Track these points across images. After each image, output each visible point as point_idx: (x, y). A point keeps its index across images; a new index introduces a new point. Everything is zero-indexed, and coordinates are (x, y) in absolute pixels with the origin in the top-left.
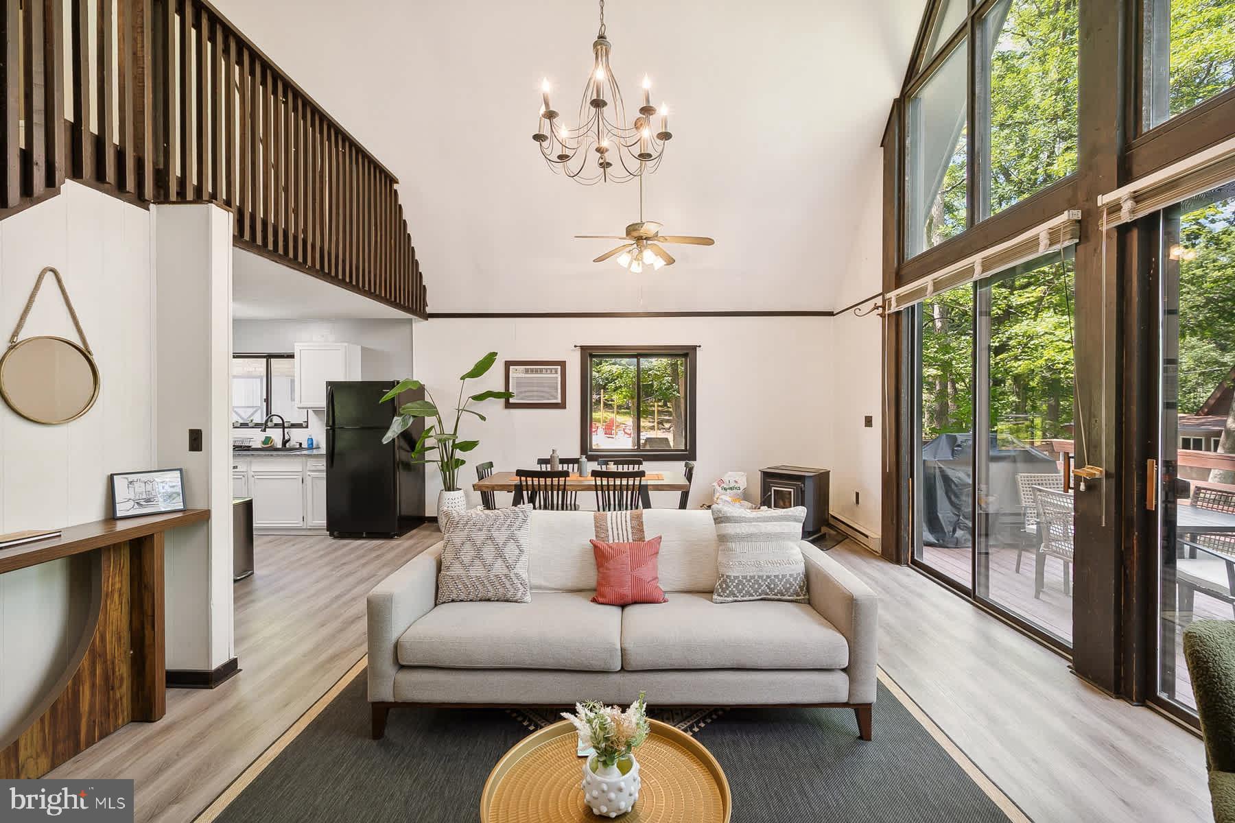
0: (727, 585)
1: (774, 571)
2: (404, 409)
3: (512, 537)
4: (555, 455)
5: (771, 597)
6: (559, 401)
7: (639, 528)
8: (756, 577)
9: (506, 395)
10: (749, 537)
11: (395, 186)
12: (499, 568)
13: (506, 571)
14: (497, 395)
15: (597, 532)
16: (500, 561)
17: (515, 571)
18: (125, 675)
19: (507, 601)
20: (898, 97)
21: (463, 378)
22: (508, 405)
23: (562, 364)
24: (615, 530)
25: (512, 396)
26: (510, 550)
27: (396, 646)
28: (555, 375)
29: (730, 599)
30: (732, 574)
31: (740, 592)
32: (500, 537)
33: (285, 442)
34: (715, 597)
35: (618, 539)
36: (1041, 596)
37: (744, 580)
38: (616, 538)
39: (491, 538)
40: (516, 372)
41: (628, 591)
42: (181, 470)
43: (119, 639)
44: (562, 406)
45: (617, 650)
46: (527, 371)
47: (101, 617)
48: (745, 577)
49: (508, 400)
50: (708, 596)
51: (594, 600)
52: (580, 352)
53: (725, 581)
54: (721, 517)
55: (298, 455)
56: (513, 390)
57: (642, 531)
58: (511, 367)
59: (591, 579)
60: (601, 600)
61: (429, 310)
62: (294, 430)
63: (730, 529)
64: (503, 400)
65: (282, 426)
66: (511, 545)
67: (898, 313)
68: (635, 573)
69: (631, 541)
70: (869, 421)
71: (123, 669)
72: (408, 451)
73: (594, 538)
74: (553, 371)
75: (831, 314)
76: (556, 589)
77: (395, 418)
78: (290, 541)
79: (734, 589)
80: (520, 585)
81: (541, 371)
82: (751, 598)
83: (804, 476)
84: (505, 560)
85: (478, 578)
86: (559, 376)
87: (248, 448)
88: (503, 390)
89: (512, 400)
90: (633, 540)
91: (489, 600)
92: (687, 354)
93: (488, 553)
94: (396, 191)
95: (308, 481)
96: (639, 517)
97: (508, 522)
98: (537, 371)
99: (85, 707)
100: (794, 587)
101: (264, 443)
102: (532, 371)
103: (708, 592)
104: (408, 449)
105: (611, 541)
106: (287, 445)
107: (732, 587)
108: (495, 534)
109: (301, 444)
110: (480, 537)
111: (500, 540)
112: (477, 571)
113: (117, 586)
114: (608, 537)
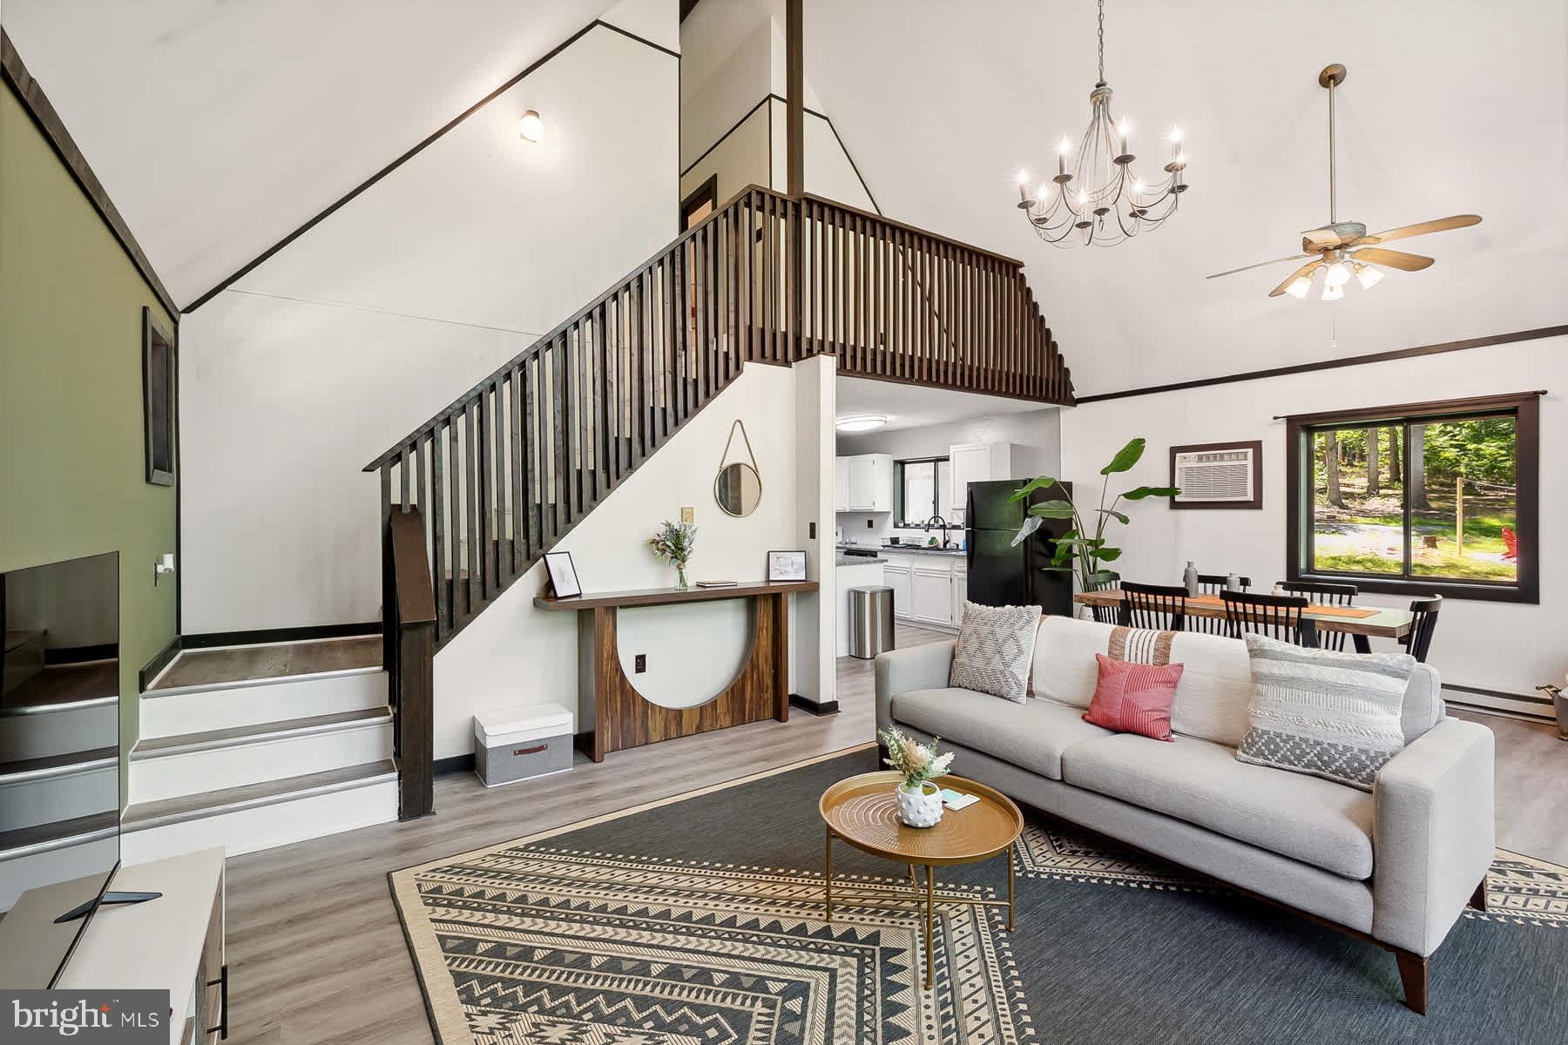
0: (1253, 740)
1: (1327, 737)
2: (1033, 509)
3: (1012, 636)
4: (1191, 569)
5: (1327, 774)
6: (1250, 497)
7: (1163, 652)
8: (1297, 739)
9: (1171, 492)
10: (1290, 682)
11: (1021, 271)
12: (996, 663)
13: (1002, 668)
14: (1158, 492)
15: (1110, 648)
16: (998, 657)
17: (1011, 669)
18: (770, 685)
19: (1002, 697)
21: (1104, 472)
22: (1175, 505)
23: (1257, 446)
24: (1133, 648)
25: (1178, 493)
26: (1009, 649)
27: (892, 703)
28: (1244, 462)
29: (1261, 760)
30: (1261, 726)
31: (1274, 753)
32: (1002, 633)
33: (945, 543)
34: (1239, 752)
35: (1136, 660)
37: (1278, 739)
38: (1133, 657)
39: (992, 633)
40: (1185, 462)
41: (1116, 714)
42: (805, 552)
43: (766, 661)
44: (1256, 504)
45: (1056, 758)
46: (1200, 459)
47: (756, 642)
48: (1279, 735)
49: (1174, 498)
50: (1230, 749)
51: (1083, 718)
52: (1285, 426)
53: (1250, 735)
54: (1256, 650)
55: (955, 556)
56: (1180, 484)
57: (1167, 656)
58: (1178, 455)
61: (1076, 394)
62: (954, 532)
63: (1265, 666)
64: (1167, 498)
65: (944, 527)
66: (1011, 643)
68: (1128, 696)
69: (1151, 663)
71: (769, 681)
72: (1047, 557)
73: (1105, 653)
74: (1240, 456)
76: (1060, 701)
77: (1027, 519)
78: (938, 637)
79: (1263, 748)
80: (1013, 684)
81: (1222, 457)
82: (1292, 767)
84: (1002, 657)
85: (978, 669)
86: (1250, 463)
87: (918, 547)
88: (1168, 486)
89: (1178, 499)
90: (1154, 665)
91: (987, 693)
92: (1519, 408)
93: (989, 648)
94: (1022, 275)
95: (955, 580)
96: (1169, 638)
97: (1011, 621)
98: (1215, 458)
99: (748, 696)
100: (1368, 770)
101: (931, 542)
102: (1208, 457)
103: (1230, 745)
104: (1047, 554)
105: (1126, 660)
106: (948, 546)
107: (1260, 744)
108: (998, 630)
109: (958, 545)
110: (985, 630)
111: (1000, 636)
112: (978, 663)
113: (765, 624)
114: (1123, 655)
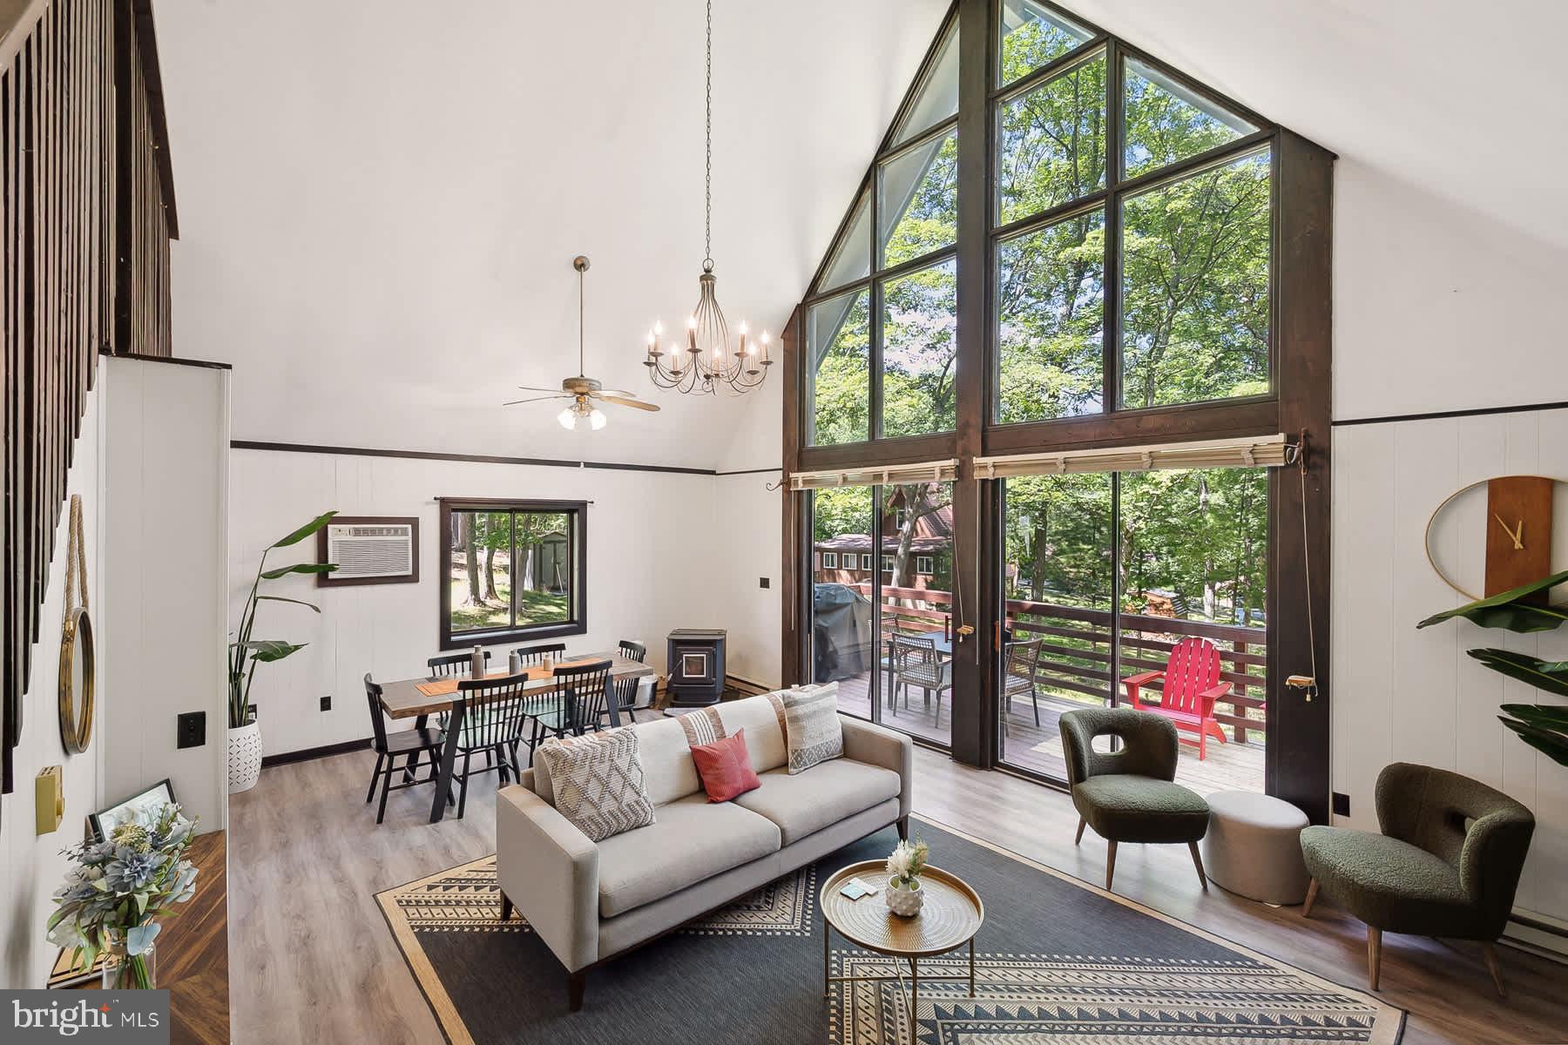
0: (801, 758)
1: (830, 738)
3: (632, 762)
6: (410, 572)
7: (719, 726)
8: (820, 745)
9: (321, 569)
10: (814, 714)
12: (629, 796)
13: (636, 796)
14: (304, 569)
15: (688, 737)
16: (628, 789)
17: (643, 793)
20: (800, 302)
22: (323, 580)
23: (414, 522)
24: (701, 731)
25: (332, 570)
26: (634, 775)
28: (404, 538)
29: (803, 768)
30: (805, 748)
31: (809, 761)
32: (622, 763)
34: (791, 770)
35: (705, 740)
36: (897, 714)
37: (813, 750)
38: (703, 739)
39: (614, 767)
40: (338, 534)
41: (740, 784)
42: (167, 782)
44: (413, 578)
46: (357, 532)
49: (325, 575)
50: (783, 770)
51: (711, 801)
52: (439, 507)
53: (799, 755)
56: (333, 561)
57: (721, 727)
58: (330, 527)
59: (692, 783)
60: (721, 799)
63: (800, 710)
67: (802, 491)
68: (743, 767)
69: (715, 739)
70: (765, 583)
74: (399, 531)
75: (713, 473)
79: (806, 759)
80: (648, 807)
81: (381, 531)
82: (815, 763)
83: (715, 641)
84: (633, 787)
85: (610, 813)
86: (408, 538)
88: (315, 562)
89: (332, 575)
90: (717, 738)
91: (624, 831)
92: (576, 510)
93: (616, 783)
96: (716, 715)
97: (626, 747)
98: (373, 532)
100: (839, 747)
102: (366, 532)
108: (618, 762)
111: (624, 768)
114: (697, 739)
